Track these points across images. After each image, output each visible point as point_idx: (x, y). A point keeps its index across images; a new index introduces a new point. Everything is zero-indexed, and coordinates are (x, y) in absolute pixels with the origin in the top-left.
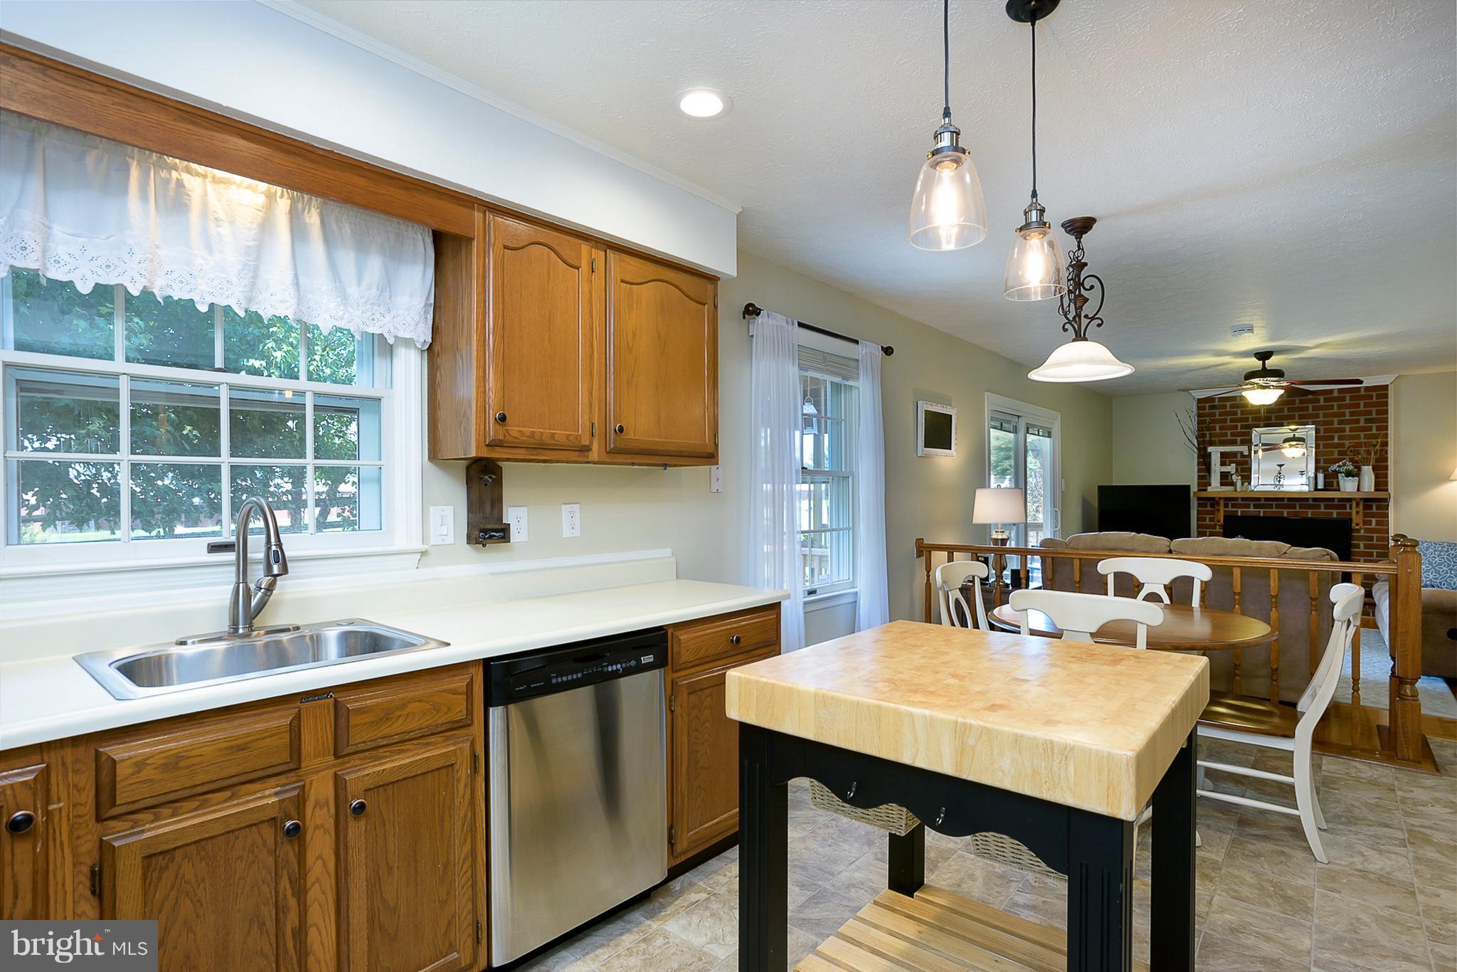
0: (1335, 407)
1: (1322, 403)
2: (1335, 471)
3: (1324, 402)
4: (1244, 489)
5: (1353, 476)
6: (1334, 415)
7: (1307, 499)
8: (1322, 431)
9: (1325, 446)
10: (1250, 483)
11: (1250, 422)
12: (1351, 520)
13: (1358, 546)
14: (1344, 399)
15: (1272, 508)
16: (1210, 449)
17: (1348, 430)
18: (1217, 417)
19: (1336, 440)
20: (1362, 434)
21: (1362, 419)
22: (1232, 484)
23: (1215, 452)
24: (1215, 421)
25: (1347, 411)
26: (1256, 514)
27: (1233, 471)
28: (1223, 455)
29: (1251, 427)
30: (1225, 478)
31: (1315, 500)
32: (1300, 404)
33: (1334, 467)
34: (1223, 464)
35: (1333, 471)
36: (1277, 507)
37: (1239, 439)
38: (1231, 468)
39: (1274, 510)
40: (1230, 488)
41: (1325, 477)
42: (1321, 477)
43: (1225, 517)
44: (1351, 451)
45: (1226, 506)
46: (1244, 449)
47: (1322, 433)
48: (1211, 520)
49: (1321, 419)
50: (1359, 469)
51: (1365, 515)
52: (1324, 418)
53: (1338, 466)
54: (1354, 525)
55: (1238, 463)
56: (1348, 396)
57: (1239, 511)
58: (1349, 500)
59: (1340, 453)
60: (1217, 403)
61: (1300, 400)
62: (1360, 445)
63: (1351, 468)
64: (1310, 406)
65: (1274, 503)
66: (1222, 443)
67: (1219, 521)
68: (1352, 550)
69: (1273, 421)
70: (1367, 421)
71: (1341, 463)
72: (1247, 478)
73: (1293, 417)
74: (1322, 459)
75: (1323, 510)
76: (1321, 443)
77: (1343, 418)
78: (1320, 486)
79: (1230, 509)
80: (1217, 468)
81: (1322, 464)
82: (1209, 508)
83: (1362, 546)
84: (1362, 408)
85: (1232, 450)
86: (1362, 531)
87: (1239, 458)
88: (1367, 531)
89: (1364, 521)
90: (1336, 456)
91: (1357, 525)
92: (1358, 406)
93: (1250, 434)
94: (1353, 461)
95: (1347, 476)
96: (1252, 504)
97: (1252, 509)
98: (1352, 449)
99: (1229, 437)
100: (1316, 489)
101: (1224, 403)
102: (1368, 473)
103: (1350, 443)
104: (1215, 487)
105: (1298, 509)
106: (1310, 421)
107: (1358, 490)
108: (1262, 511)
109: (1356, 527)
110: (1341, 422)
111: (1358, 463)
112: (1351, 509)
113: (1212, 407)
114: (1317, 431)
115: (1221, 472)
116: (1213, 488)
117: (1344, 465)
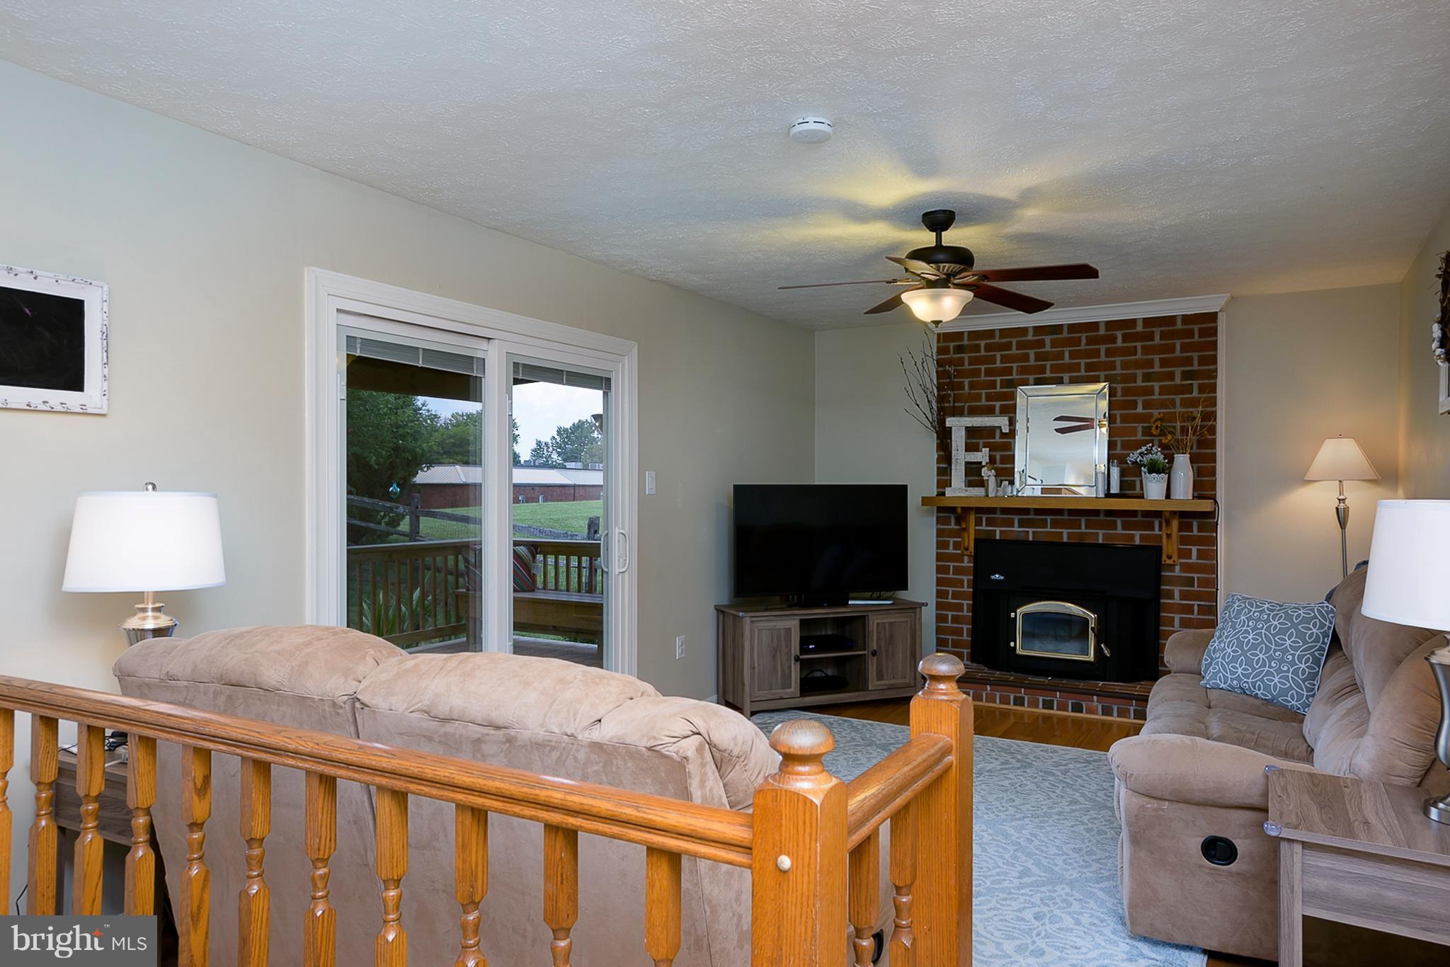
0: (1139, 351)
1: (1119, 343)
2: (1135, 463)
3: (1124, 341)
4: (1000, 494)
5: (1158, 472)
6: (1138, 365)
7: (1096, 512)
8: (1119, 392)
9: (1125, 419)
10: (1012, 483)
11: (1015, 376)
12: (1161, 548)
13: (1170, 595)
14: (1150, 337)
15: (1046, 527)
16: (950, 421)
17: (1157, 390)
18: (966, 366)
19: (1140, 410)
20: (1178, 398)
21: (1178, 371)
22: (982, 483)
23: (958, 425)
24: (960, 374)
25: (1157, 358)
26: (1022, 537)
27: (985, 460)
28: (971, 432)
29: (1013, 384)
30: (973, 471)
31: (1109, 513)
32: (1087, 345)
33: (1134, 456)
34: (970, 448)
35: (1133, 463)
36: (1054, 524)
37: (998, 404)
38: (982, 456)
39: (1048, 529)
40: (979, 492)
41: (1123, 473)
42: (1115, 472)
43: (977, 541)
44: (1157, 427)
45: (979, 522)
46: (1002, 422)
47: (1119, 397)
48: (957, 545)
49: (1118, 371)
50: (1171, 460)
51: (1183, 541)
52: (1122, 369)
53: (1140, 454)
54: (1164, 557)
55: (993, 448)
56: (1157, 332)
57: (998, 530)
58: (1158, 514)
59: (1147, 431)
60: (966, 342)
61: (1087, 337)
62: (1172, 417)
63: (1160, 457)
64: (1103, 348)
65: (1049, 518)
66: (974, 412)
67: (967, 549)
68: (1162, 601)
69: (1048, 374)
70: (1186, 375)
71: (1144, 449)
72: (1006, 472)
73: (1076, 368)
74: (1119, 440)
75: (1120, 531)
76: (1118, 413)
77: (1151, 371)
78: (1115, 489)
79: (984, 527)
80: (960, 456)
81: (1119, 451)
82: (953, 526)
83: (1177, 595)
84: (1178, 353)
85: (983, 425)
86: (1177, 568)
87: (998, 439)
88: (1186, 567)
89: (1179, 550)
90: (1139, 437)
91: (1170, 557)
92: (1172, 349)
93: (1013, 397)
94: (1163, 447)
95: (1150, 472)
96: (1016, 519)
97: (1016, 528)
98: (1159, 423)
99: (984, 402)
100: (1108, 495)
101: (977, 342)
102: (1183, 467)
103: (1159, 413)
104: (958, 489)
105: (1083, 530)
106: (1102, 374)
107: (1168, 496)
108: (1031, 530)
109: (1169, 562)
110: (1147, 378)
111: (1171, 449)
112: (1160, 530)
113: (960, 349)
114: (1112, 393)
115: (967, 463)
116: (955, 490)
117: (1149, 451)
